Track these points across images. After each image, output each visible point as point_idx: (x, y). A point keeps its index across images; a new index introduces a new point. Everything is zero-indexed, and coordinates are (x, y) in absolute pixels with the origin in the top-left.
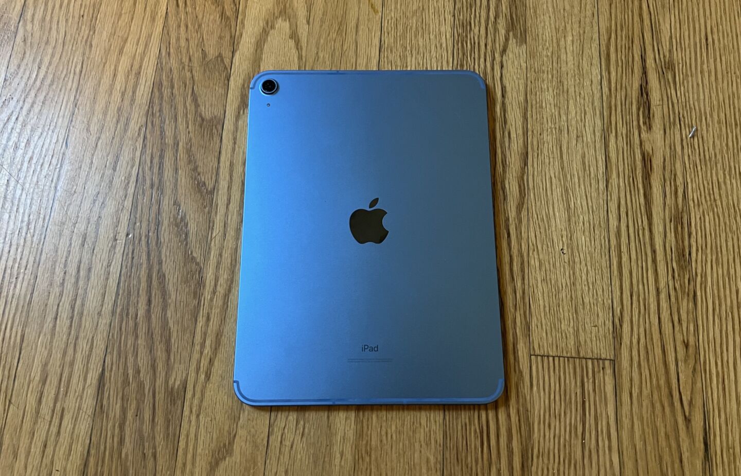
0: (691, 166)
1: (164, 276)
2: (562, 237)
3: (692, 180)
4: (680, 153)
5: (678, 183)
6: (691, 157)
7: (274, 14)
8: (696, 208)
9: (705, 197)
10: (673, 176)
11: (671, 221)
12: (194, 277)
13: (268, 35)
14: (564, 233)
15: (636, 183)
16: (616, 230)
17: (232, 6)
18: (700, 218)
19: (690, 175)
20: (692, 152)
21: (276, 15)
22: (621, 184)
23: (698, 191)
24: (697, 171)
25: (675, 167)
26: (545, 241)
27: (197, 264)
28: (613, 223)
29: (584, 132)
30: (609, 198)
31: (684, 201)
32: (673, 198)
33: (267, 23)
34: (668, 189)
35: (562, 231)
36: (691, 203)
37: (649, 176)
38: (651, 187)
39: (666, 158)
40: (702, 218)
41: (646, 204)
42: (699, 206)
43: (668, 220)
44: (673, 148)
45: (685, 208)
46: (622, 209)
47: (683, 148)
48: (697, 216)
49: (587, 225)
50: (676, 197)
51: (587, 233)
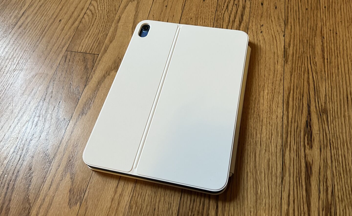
0: (337, 174)
1: (10, 208)
2: (251, 212)
3: (337, 183)
4: (330, 165)
5: (328, 185)
6: (337, 168)
7: (111, 68)
8: (340, 202)
9: (346, 196)
10: (325, 180)
11: (323, 210)
12: (25, 212)
13: (105, 78)
14: (252, 210)
15: (301, 181)
16: (286, 211)
17: (92, 63)
18: (343, 210)
19: (337, 180)
20: (338, 165)
21: (112, 69)
22: (291, 181)
23: (342, 191)
24: (341, 178)
25: (326, 173)
26: (239, 213)
27: (29, 204)
28: (285, 207)
29: (270, 146)
30: (283, 189)
31: (333, 197)
32: (325, 194)
33: (107, 73)
34: (321, 188)
35: (251, 208)
36: (337, 199)
37: (310, 178)
38: (310, 185)
39: (321, 167)
40: (344, 211)
41: (306, 196)
42: (342, 201)
43: (321, 210)
44: (325, 161)
45: (333, 202)
46: (291, 198)
47: (332, 162)
48: (341, 208)
49: (267, 205)
50: (327, 194)
51: (267, 212)
